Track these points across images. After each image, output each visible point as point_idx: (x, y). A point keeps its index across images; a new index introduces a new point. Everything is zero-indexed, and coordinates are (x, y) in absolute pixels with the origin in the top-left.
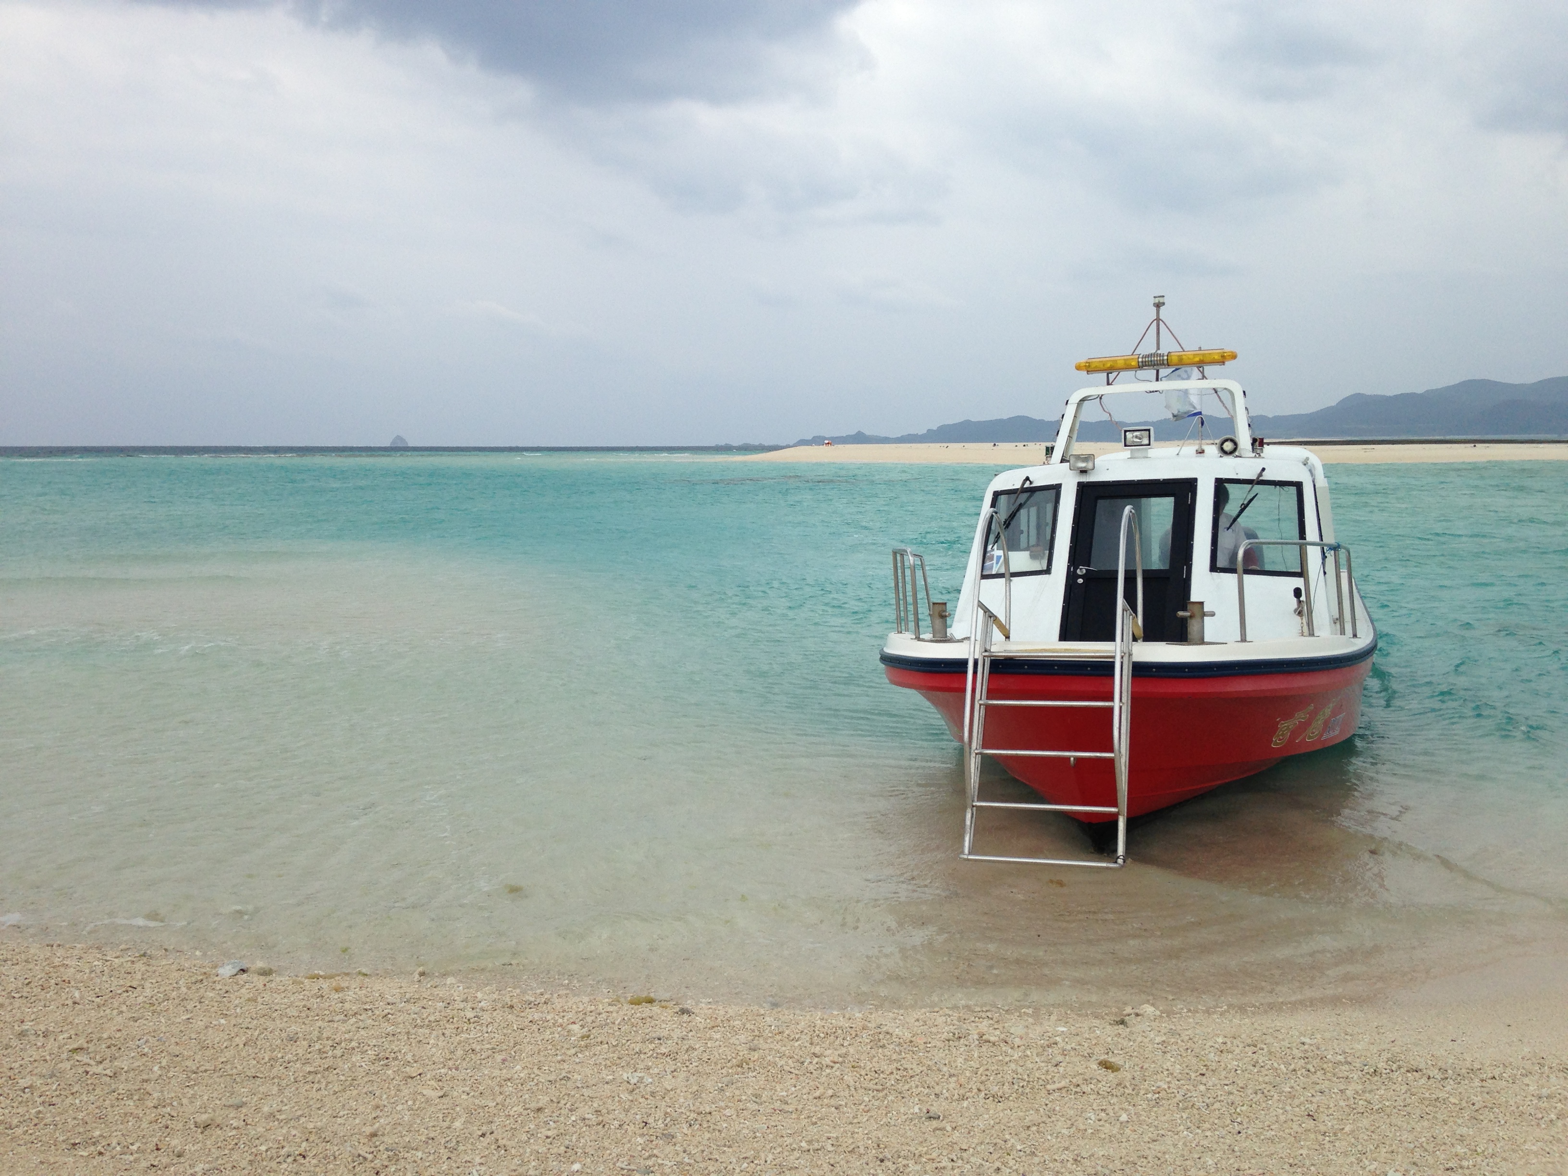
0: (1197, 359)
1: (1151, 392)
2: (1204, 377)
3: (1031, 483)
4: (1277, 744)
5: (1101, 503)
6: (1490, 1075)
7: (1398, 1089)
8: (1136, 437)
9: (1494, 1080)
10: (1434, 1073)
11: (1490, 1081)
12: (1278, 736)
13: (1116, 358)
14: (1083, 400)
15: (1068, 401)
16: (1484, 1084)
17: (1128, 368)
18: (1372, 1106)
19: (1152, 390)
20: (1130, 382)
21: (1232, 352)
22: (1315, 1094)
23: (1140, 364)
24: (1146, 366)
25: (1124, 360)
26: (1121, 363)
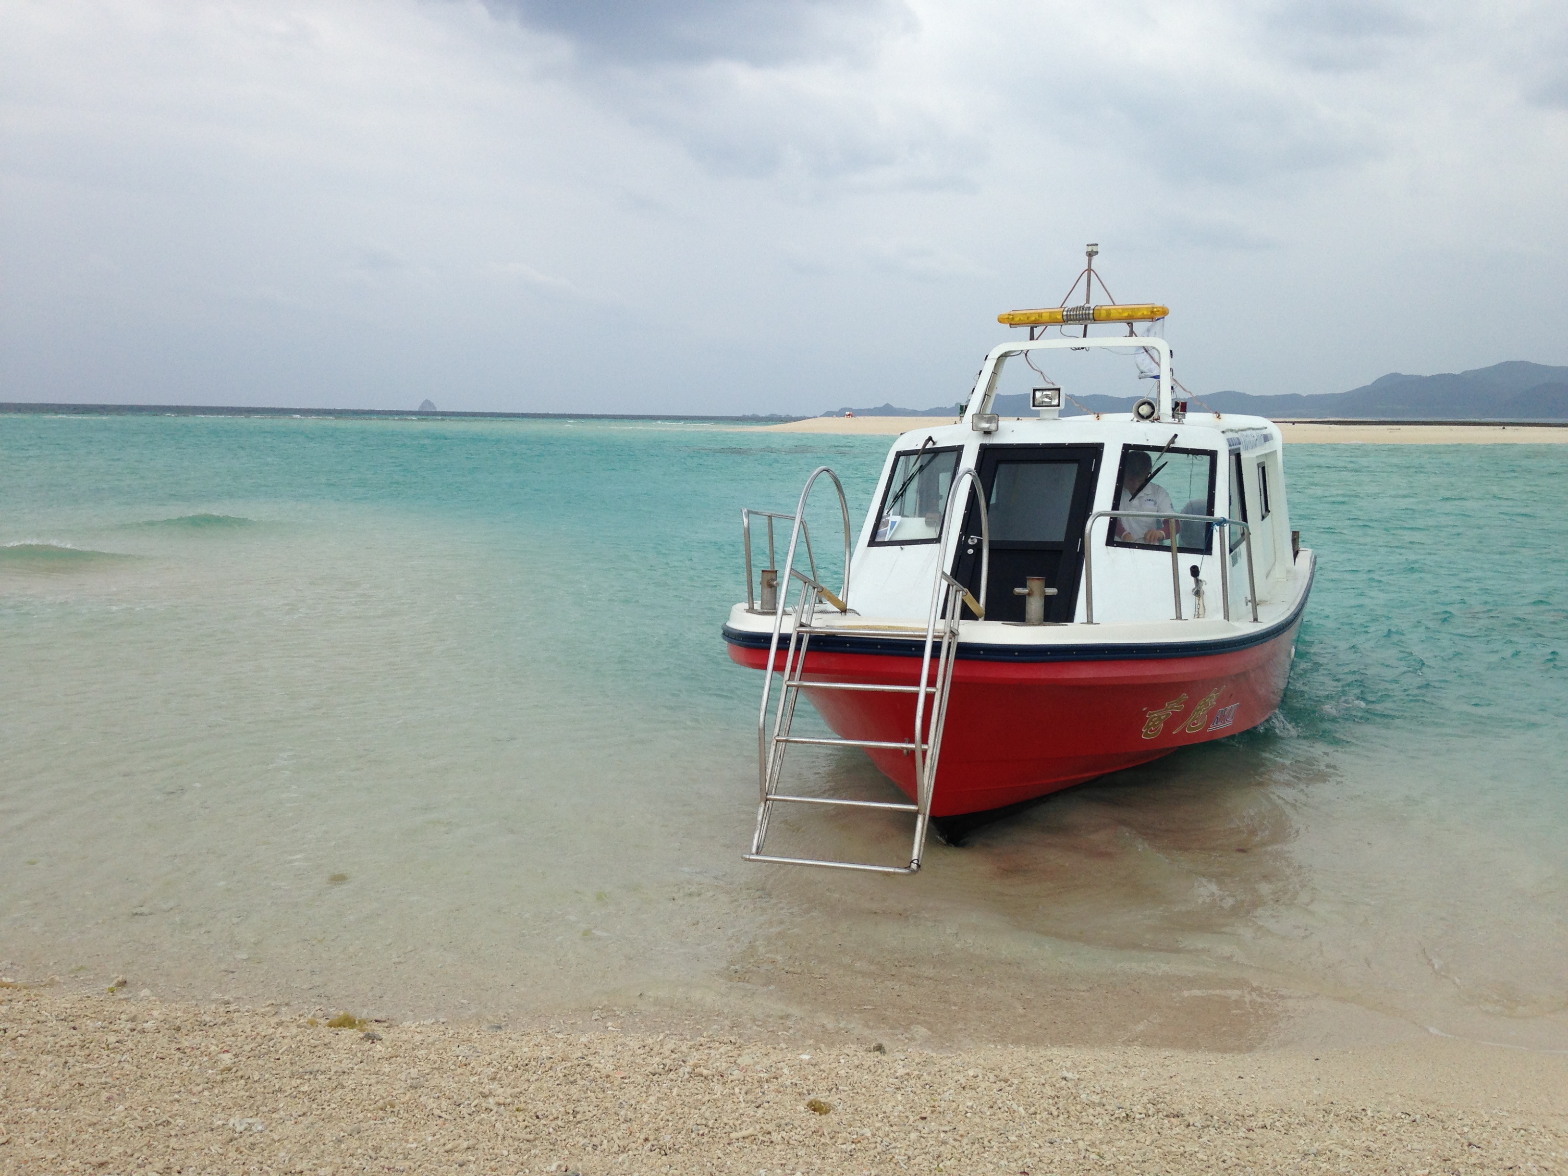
0: (1126, 314)
1: (1076, 349)
2: (1132, 333)
3: (934, 443)
4: (1146, 735)
5: (1002, 468)
6: (1261, 1124)
7: (1143, 1140)
8: (1047, 396)
9: (1264, 1130)
10: (1197, 1120)
11: (1258, 1131)
12: (1149, 727)
13: (1042, 311)
14: (1005, 355)
15: (987, 356)
16: (1251, 1135)
17: (1053, 322)
18: (1103, 1161)
19: (1077, 347)
20: (1055, 338)
21: (1163, 308)
22: (1042, 1145)
23: (1065, 318)
24: (1071, 320)
25: (1050, 312)
26: (1046, 317)
